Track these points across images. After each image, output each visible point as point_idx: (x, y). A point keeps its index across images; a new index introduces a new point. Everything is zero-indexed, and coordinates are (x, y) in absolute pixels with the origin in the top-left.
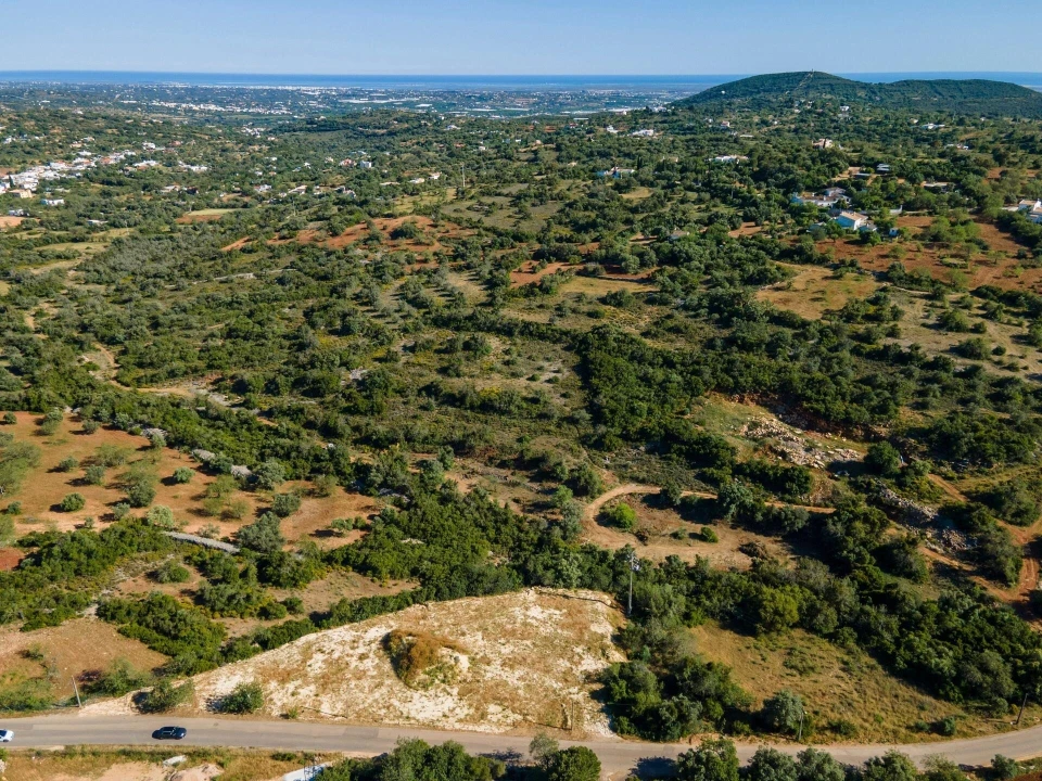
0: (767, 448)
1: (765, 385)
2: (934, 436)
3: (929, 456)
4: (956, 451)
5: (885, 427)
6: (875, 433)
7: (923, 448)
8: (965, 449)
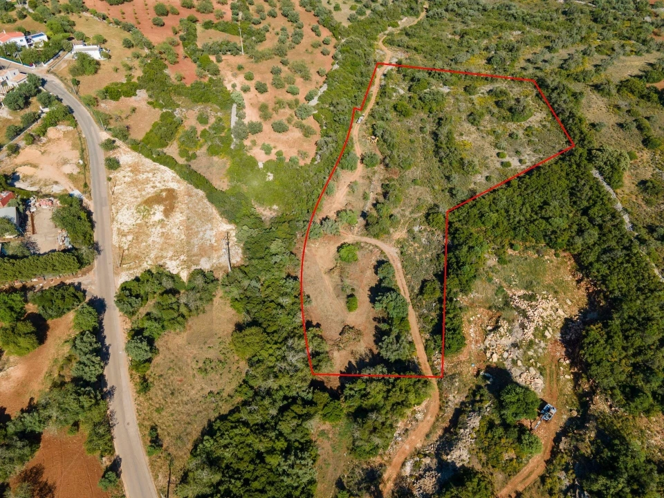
0: (498, 314)
1: (607, 287)
2: (607, 453)
3: (575, 457)
4: (588, 479)
5: (611, 407)
6: (592, 400)
7: (586, 449)
8: (595, 487)
